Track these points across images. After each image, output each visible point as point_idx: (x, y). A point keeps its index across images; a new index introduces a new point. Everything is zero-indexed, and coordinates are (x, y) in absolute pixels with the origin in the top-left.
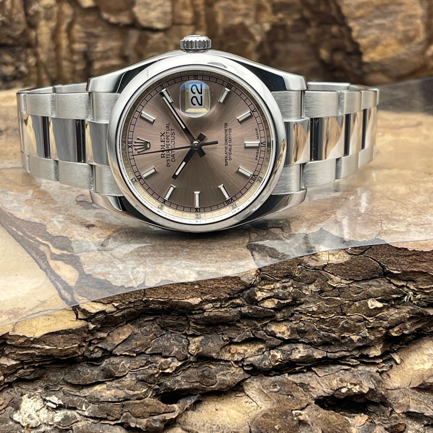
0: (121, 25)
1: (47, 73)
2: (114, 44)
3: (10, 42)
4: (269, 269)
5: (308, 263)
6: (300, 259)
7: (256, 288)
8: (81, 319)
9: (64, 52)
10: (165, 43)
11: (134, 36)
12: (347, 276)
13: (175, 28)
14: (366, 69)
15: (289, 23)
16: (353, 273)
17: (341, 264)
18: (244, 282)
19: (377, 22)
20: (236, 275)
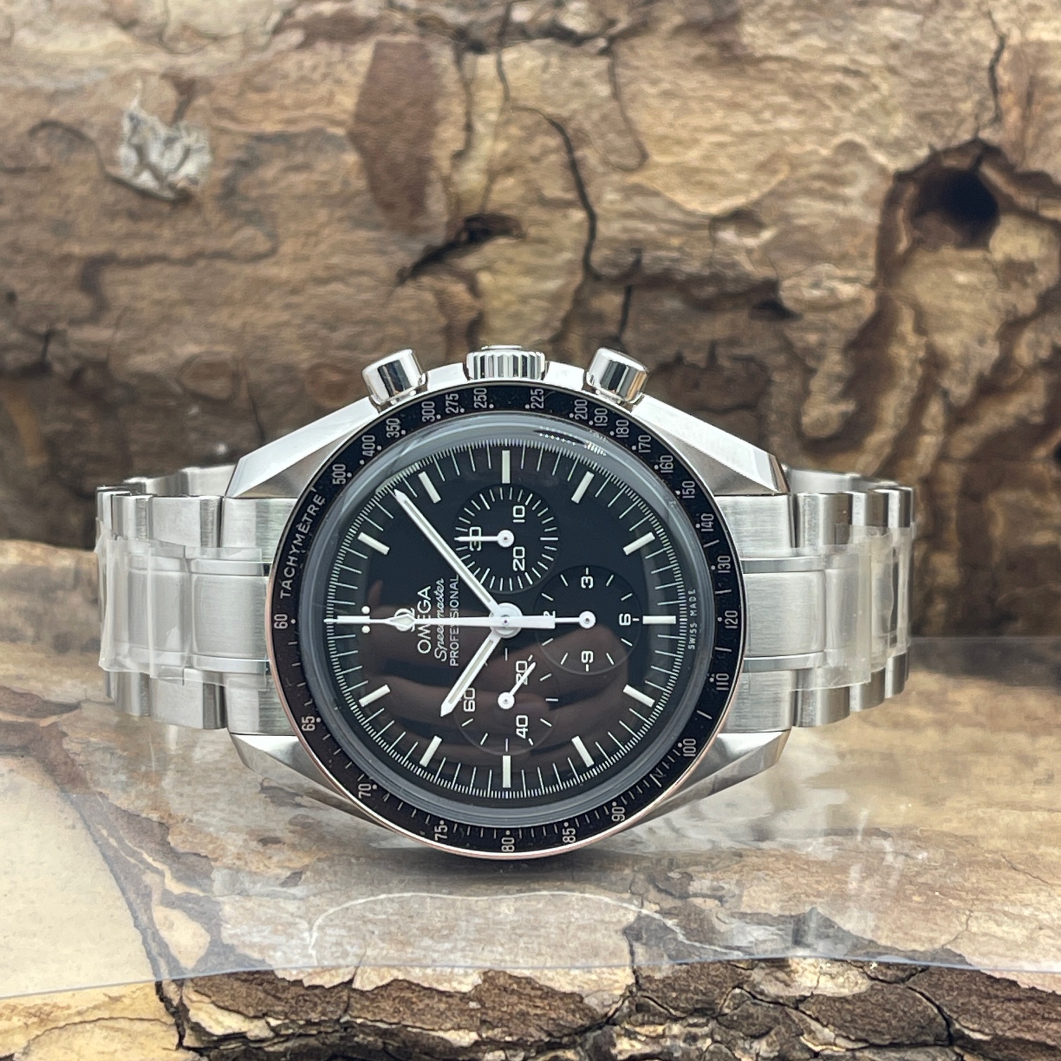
4: (661, 986)
5: (762, 987)
6: (741, 974)
7: (617, 1028)
8: (189, 1049)
12: (853, 1031)
16: (870, 1024)
17: (844, 1000)
18: (590, 1009)
20: (576, 990)
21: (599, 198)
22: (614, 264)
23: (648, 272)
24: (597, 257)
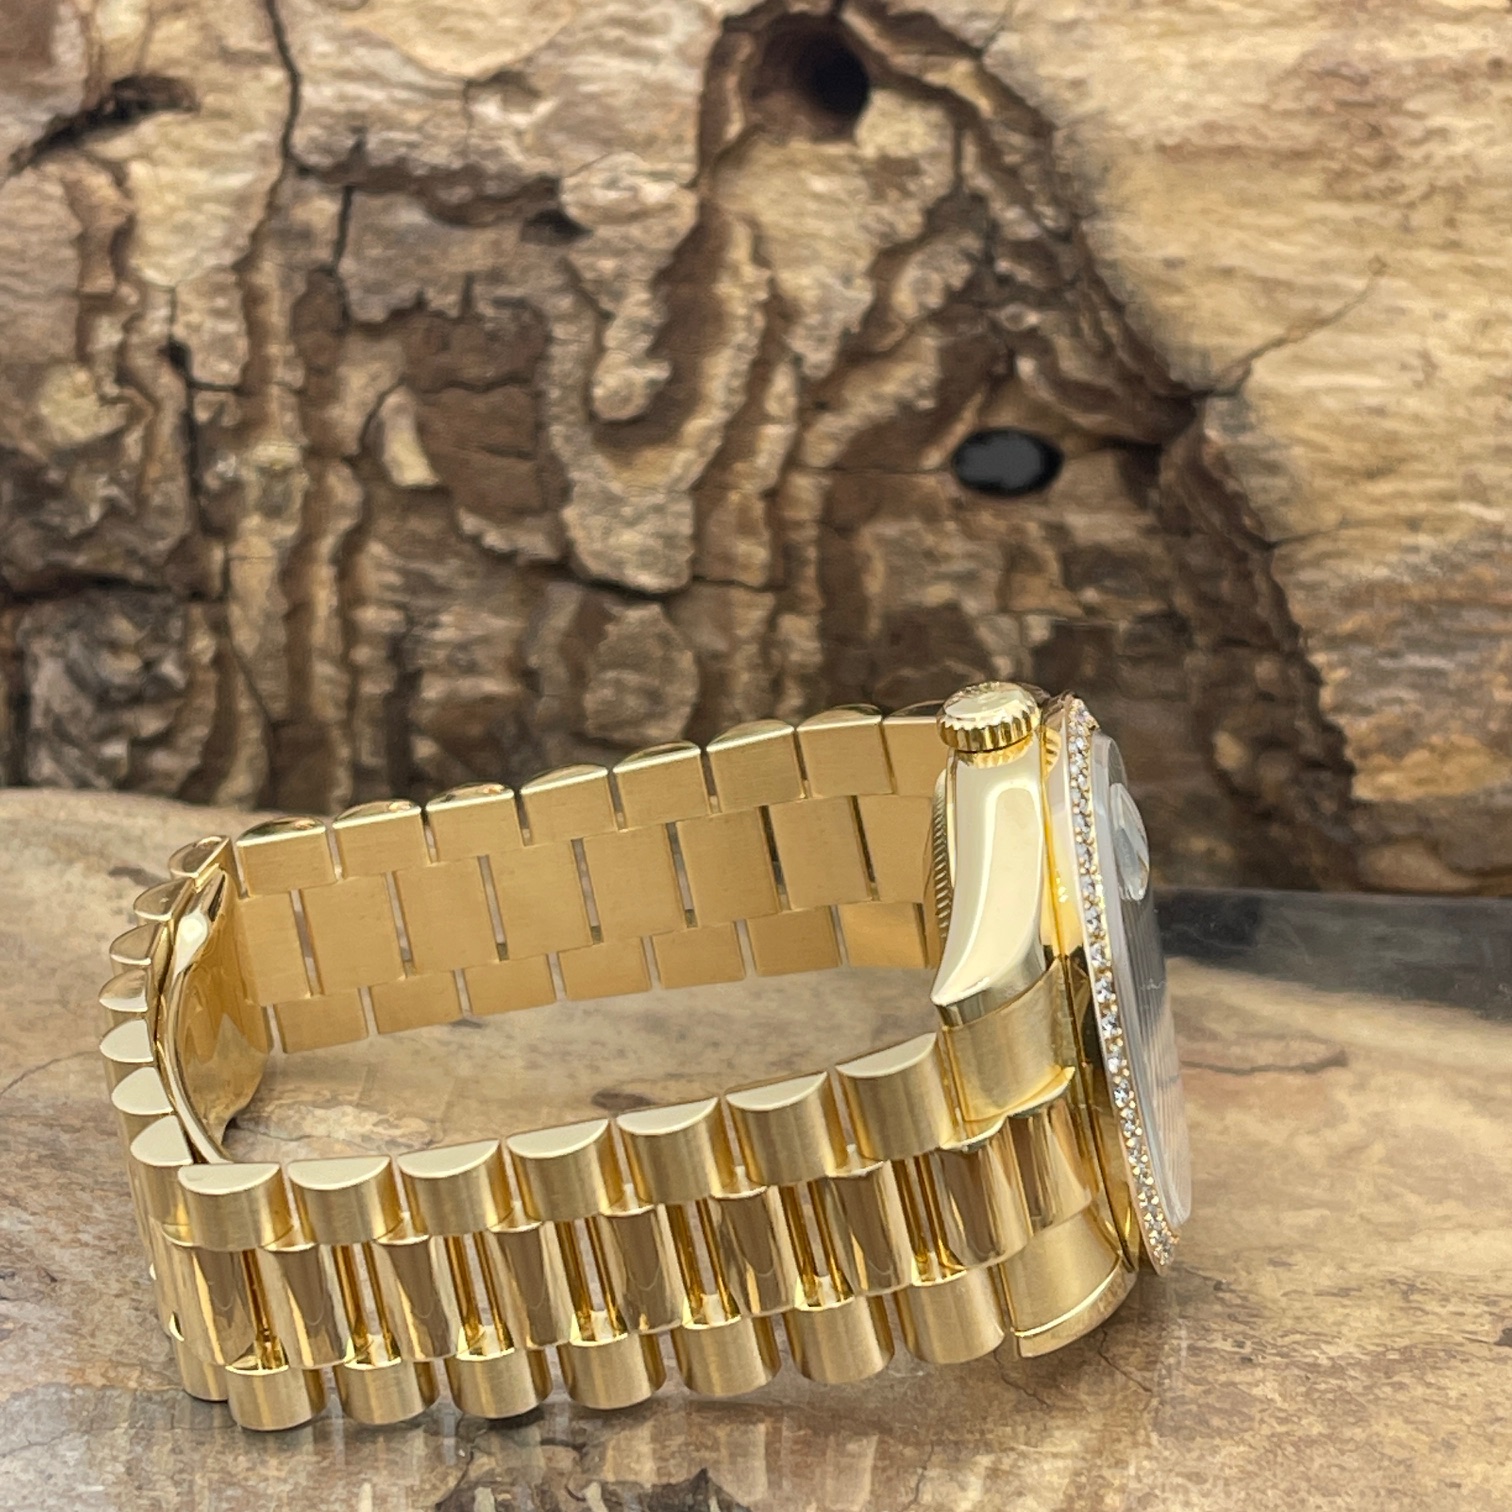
0: (521, 561)
1: (253, 692)
2: (498, 624)
3: (137, 573)
9: (322, 630)
10: (665, 640)
11: (564, 604)
13: (706, 591)
14: (1361, 826)
15: (1123, 626)
19: (1415, 660)
21: (304, 50)
22: (326, 150)
23: (375, 162)
24: (300, 138)
